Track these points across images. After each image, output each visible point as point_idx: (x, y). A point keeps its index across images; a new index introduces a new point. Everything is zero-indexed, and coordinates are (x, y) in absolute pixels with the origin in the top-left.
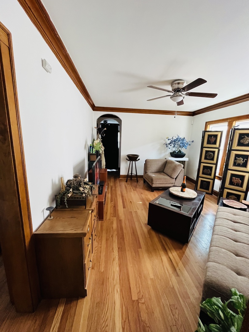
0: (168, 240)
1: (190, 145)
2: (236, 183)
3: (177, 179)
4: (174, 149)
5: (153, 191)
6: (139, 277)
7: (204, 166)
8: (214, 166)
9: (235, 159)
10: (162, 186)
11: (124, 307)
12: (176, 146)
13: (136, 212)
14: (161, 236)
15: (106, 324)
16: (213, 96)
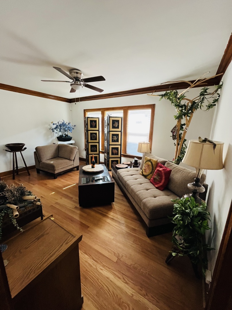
0: (101, 208)
1: (73, 129)
2: (115, 153)
3: (75, 160)
4: (60, 134)
5: (56, 178)
6: (106, 246)
7: (91, 145)
8: (98, 144)
9: (112, 137)
10: (64, 170)
11: (115, 273)
12: (61, 130)
13: (57, 203)
14: (94, 209)
15: (116, 295)
16: (101, 91)
